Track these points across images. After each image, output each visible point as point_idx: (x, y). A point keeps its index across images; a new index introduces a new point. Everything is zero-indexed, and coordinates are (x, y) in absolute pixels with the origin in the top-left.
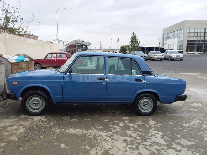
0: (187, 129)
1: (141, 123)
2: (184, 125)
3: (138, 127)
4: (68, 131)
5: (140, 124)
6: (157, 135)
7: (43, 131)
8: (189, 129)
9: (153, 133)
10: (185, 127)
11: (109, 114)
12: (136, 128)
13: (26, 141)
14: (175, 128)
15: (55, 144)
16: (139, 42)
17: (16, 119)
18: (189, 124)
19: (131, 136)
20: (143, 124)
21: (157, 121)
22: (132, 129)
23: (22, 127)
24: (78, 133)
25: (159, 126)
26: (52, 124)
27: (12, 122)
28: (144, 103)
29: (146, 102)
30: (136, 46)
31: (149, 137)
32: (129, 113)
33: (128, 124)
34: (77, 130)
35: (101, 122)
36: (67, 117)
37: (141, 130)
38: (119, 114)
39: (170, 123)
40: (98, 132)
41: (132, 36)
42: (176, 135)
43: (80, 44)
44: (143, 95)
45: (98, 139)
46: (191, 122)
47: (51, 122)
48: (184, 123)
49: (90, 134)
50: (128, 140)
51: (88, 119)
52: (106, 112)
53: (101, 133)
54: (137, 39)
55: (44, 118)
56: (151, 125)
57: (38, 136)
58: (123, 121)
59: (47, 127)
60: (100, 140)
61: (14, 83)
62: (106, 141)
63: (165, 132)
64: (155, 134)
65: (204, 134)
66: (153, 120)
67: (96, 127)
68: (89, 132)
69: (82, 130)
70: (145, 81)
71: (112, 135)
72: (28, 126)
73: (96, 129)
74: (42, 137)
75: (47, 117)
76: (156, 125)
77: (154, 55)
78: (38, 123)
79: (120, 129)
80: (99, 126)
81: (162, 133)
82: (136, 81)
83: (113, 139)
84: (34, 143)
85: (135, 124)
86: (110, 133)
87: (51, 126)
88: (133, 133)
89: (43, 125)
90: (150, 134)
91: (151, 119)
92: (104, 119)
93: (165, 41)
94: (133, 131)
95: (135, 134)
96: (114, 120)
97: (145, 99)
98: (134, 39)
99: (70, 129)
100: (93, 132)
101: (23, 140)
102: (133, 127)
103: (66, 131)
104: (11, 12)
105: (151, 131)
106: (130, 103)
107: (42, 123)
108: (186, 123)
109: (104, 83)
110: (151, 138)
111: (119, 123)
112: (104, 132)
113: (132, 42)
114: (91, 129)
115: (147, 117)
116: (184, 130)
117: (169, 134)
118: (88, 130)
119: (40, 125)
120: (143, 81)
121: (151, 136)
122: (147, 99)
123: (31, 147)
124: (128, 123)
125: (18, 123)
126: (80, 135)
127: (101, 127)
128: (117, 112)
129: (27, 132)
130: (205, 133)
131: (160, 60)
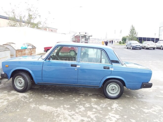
0: (145, 115)
1: (106, 105)
2: (144, 110)
3: (101, 109)
4: (41, 108)
5: (104, 106)
6: (113, 118)
7: (21, 106)
8: (148, 115)
9: (110, 116)
10: (144, 112)
11: (82, 95)
12: (98, 110)
13: (5, 113)
14: (134, 113)
15: (25, 117)
16: (137, 33)
17: (6, 94)
18: (150, 110)
19: (89, 117)
20: (106, 107)
21: (120, 105)
22: (94, 110)
23: (6, 101)
24: (47, 110)
25: (120, 109)
26: (31, 100)
27: (2, 96)
28: (112, 88)
29: (113, 87)
30: (135, 37)
31: (105, 119)
32: (100, 95)
33: (93, 106)
34: (48, 107)
35: (71, 102)
36: (47, 96)
37: (101, 112)
38: (91, 95)
39: (132, 108)
40: (63, 111)
41: (131, 29)
42: (131, 120)
43: (83, 35)
44: (111, 80)
45: (60, 117)
46: (153, 108)
47: (31, 98)
48: (145, 109)
49: (56, 112)
50: (84, 120)
51: (62, 98)
52: (80, 93)
53: (66, 112)
54: (135, 31)
55: (27, 95)
56: (113, 109)
57: (15, 110)
58: (90, 102)
59: (26, 103)
60: (61, 117)
61: (6, 66)
62: (66, 120)
63: (122, 116)
64: (111, 117)
65: (159, 121)
66: (117, 104)
67: (65, 106)
68: (56, 110)
69: (52, 107)
70: (113, 69)
71: (73, 115)
72: (11, 100)
73: (64, 107)
74: (18, 110)
75: (30, 94)
76: (118, 109)
77: (148, 45)
78: (20, 99)
79: (84, 109)
80: (67, 105)
81: (119, 117)
82: (104, 68)
83: (73, 118)
84: (10, 115)
85: (99, 106)
86: (73, 112)
87: (30, 102)
88: (93, 114)
89: (24, 101)
90: (107, 117)
91: (116, 103)
92: (75, 99)
93: (160, 33)
94: (94, 113)
95: (94, 115)
96: (83, 101)
97: (113, 84)
98: (133, 31)
99: (43, 106)
100: (60, 110)
101: (3, 111)
102: (96, 109)
103: (39, 107)
104: (33, 11)
105: (110, 114)
106: (98, 87)
107: (23, 99)
108: (147, 109)
109: (76, 69)
110: (106, 120)
111: (86, 103)
112: (68, 111)
113: (131, 33)
114: (60, 107)
115: (114, 100)
116: (142, 116)
117: (125, 118)
118: (56, 108)
119: (21, 100)
120: (111, 69)
121: (107, 119)
122: (115, 84)
123: (6, 118)
124: (94, 104)
125: (6, 97)
126: (47, 112)
127: (69, 106)
128: (89, 94)
129: (9, 105)
130: (161, 120)
131: (153, 49)
